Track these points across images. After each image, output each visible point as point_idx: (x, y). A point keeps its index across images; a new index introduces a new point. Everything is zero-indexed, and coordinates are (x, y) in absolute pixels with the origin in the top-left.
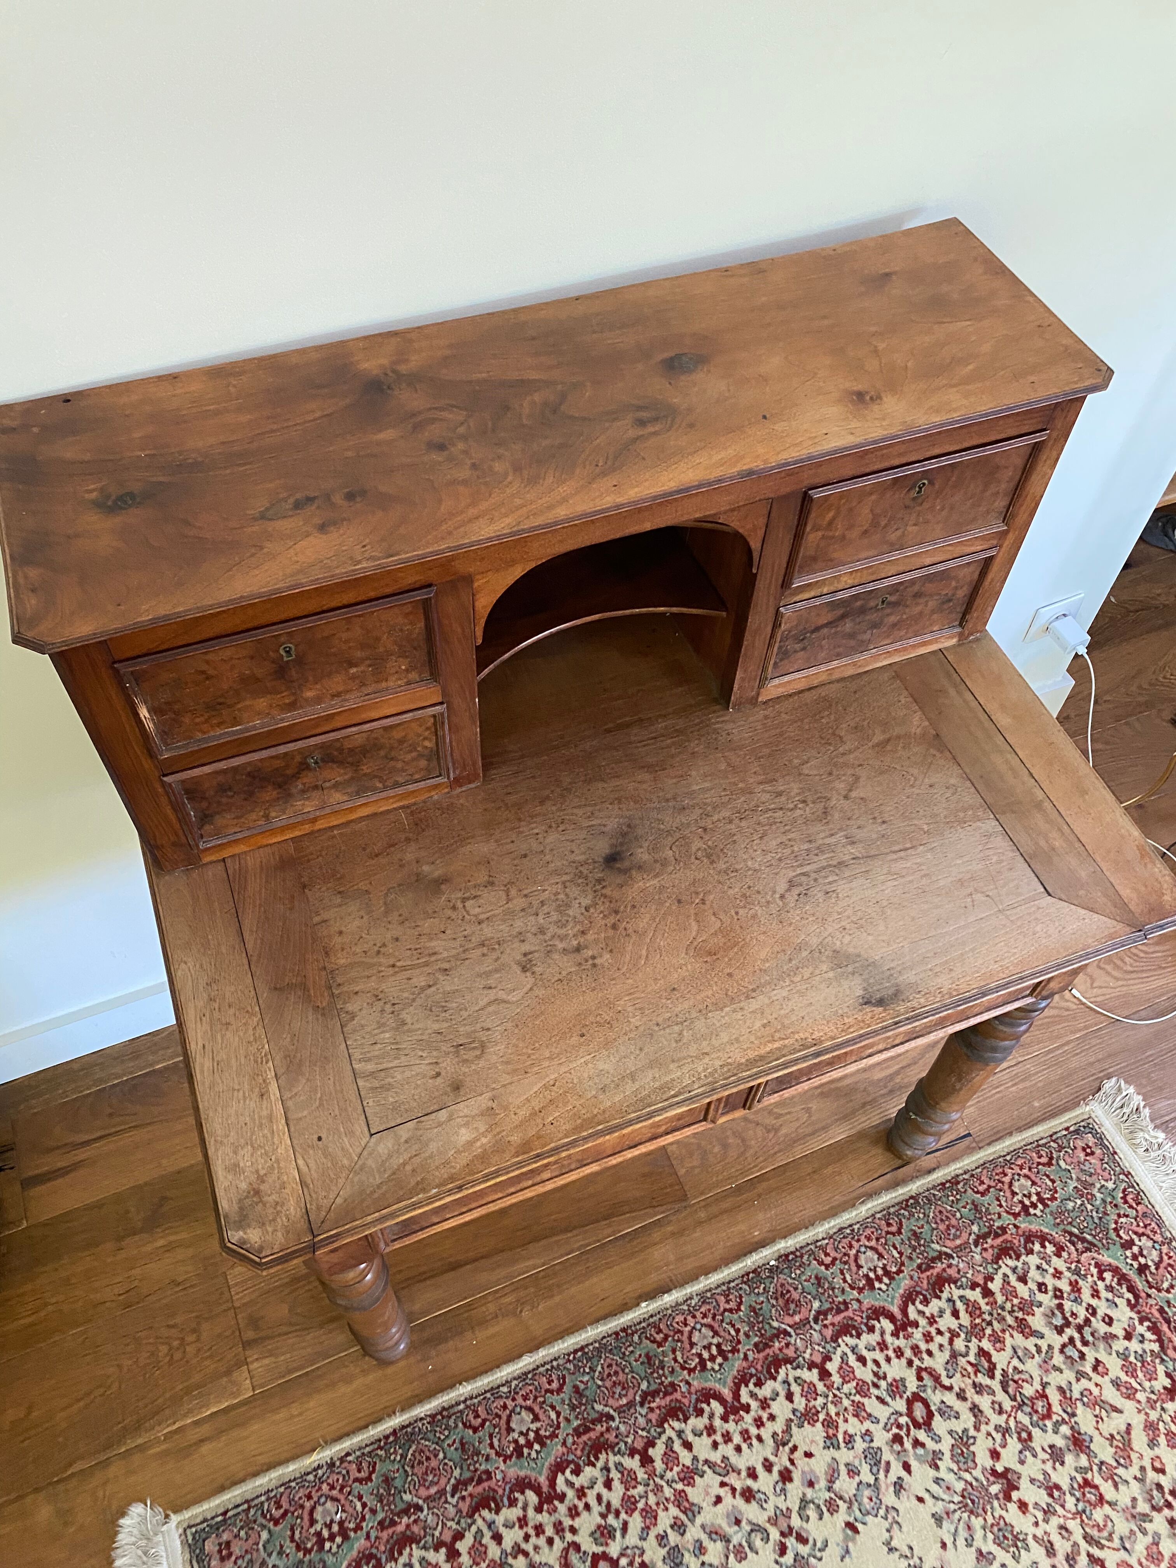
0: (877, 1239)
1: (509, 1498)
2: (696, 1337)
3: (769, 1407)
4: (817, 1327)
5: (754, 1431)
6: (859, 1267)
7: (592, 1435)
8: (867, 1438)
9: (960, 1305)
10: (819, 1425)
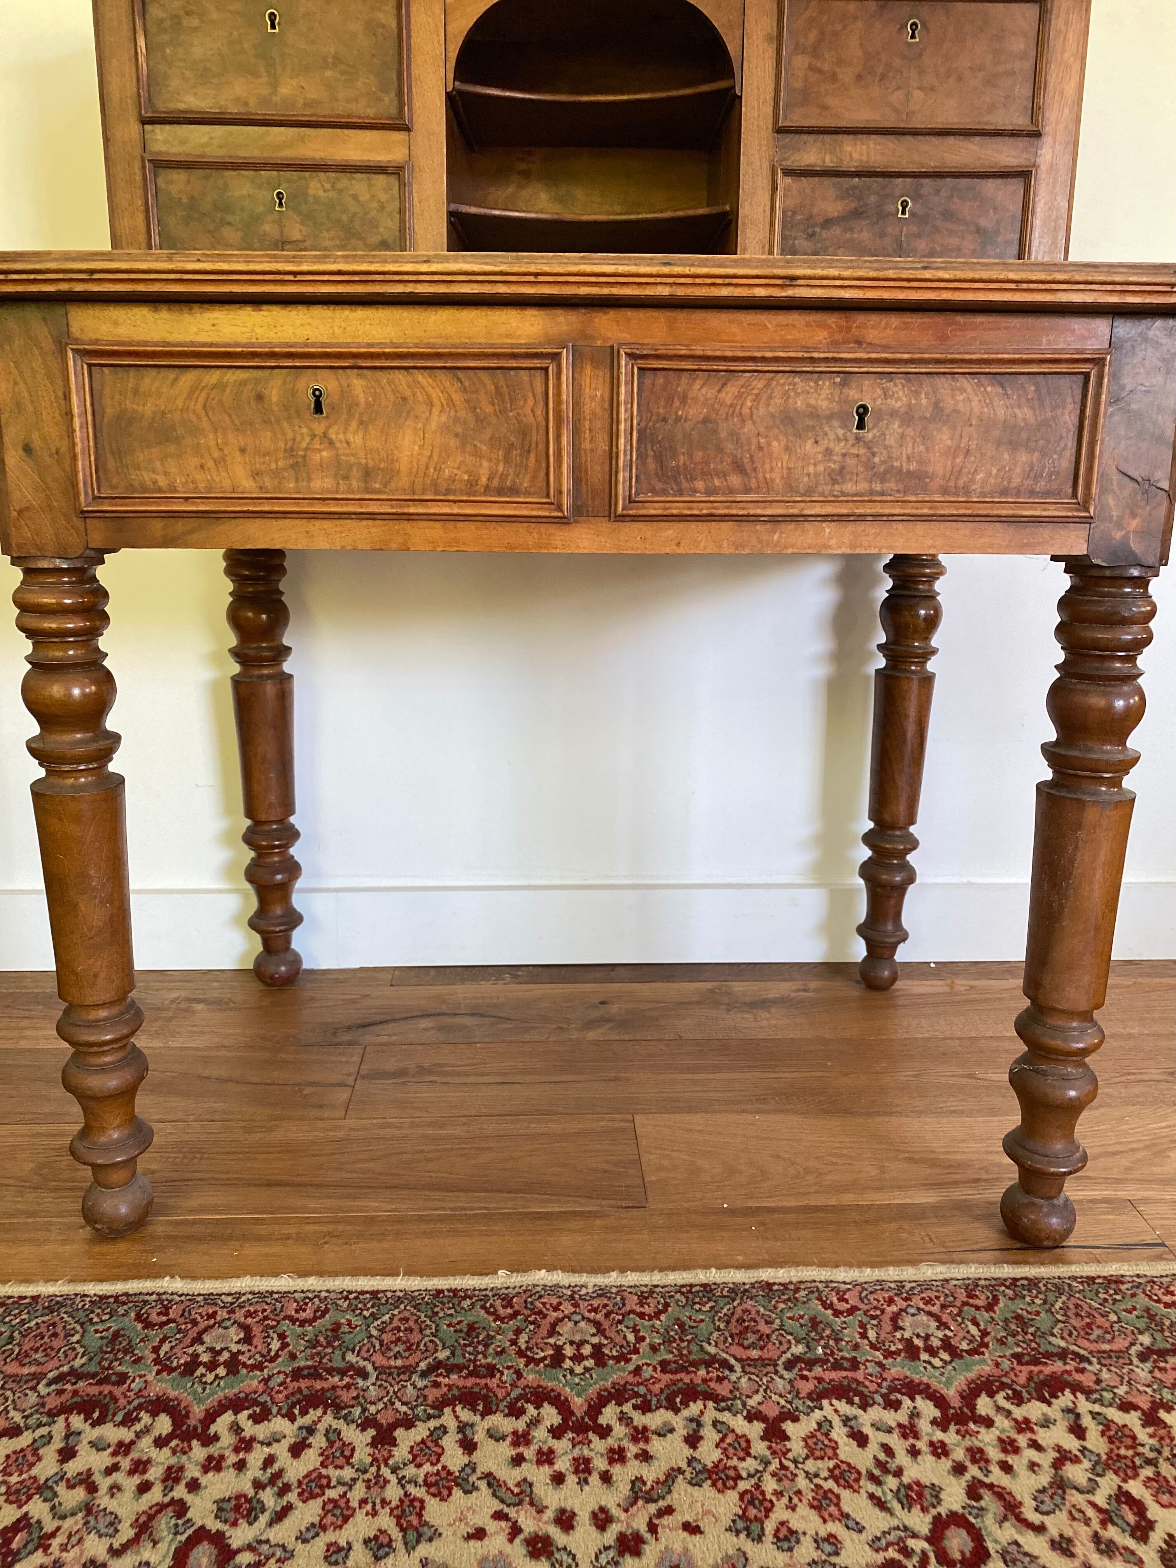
0: (943, 1307)
1: (128, 1415)
2: (566, 1328)
3: (647, 1440)
4: (787, 1375)
5: (600, 1464)
6: (897, 1328)
7: (318, 1385)
8: (828, 1548)
9: (1087, 1421)
10: (732, 1496)
